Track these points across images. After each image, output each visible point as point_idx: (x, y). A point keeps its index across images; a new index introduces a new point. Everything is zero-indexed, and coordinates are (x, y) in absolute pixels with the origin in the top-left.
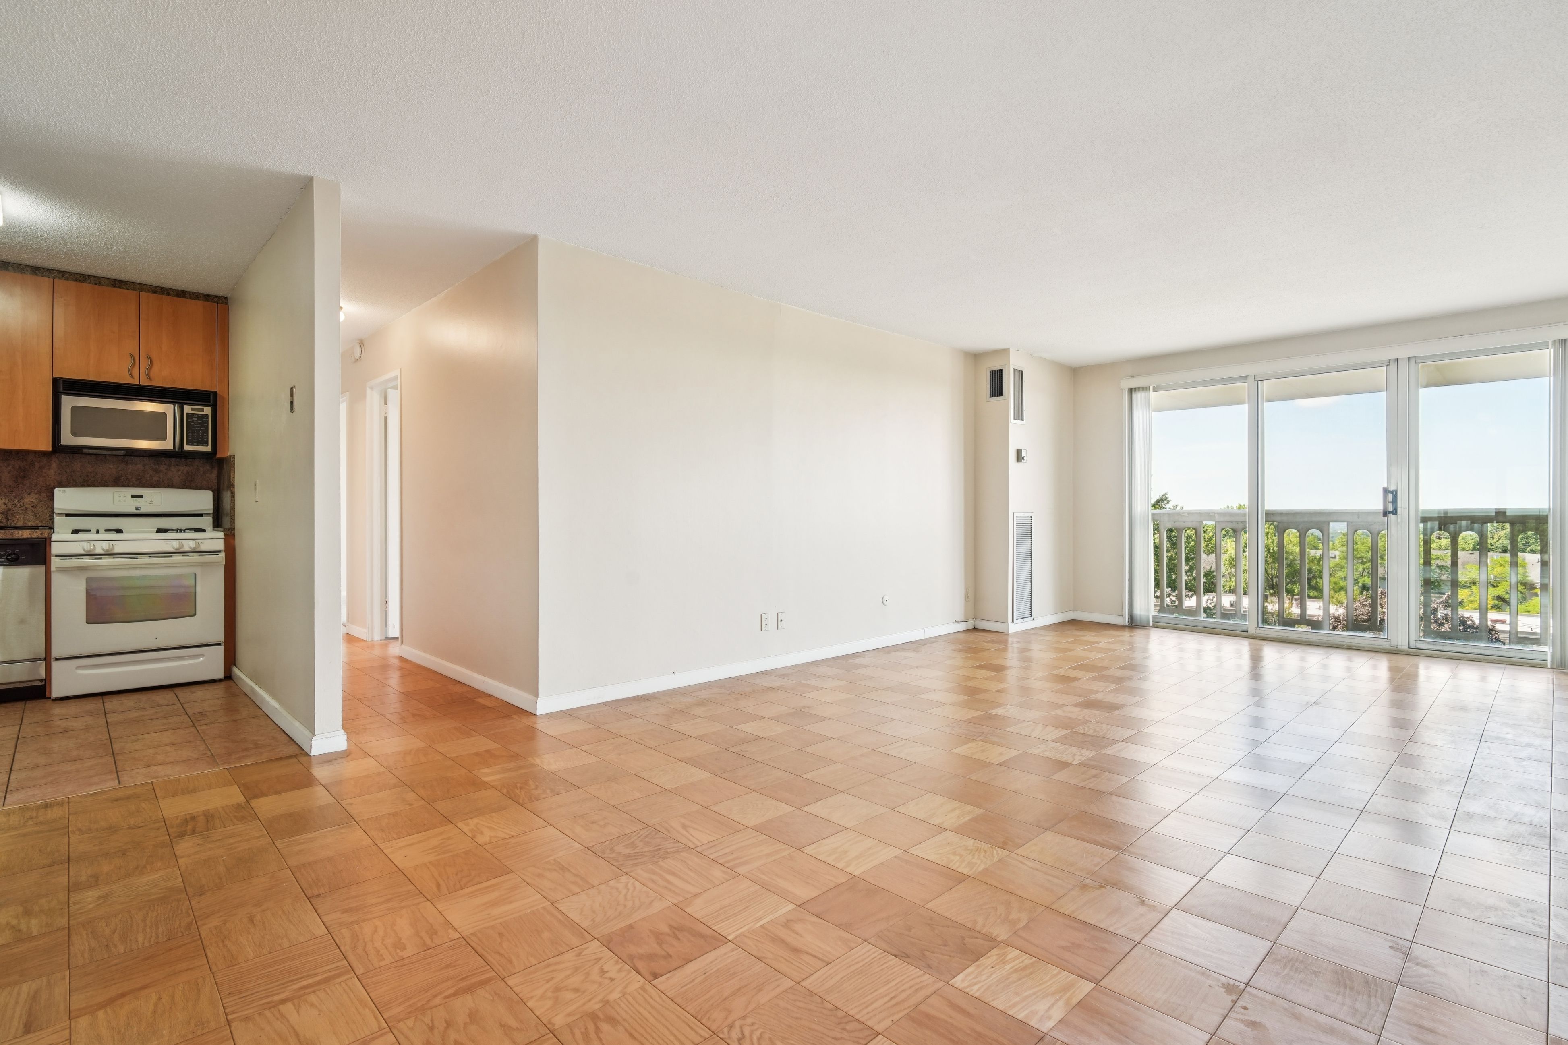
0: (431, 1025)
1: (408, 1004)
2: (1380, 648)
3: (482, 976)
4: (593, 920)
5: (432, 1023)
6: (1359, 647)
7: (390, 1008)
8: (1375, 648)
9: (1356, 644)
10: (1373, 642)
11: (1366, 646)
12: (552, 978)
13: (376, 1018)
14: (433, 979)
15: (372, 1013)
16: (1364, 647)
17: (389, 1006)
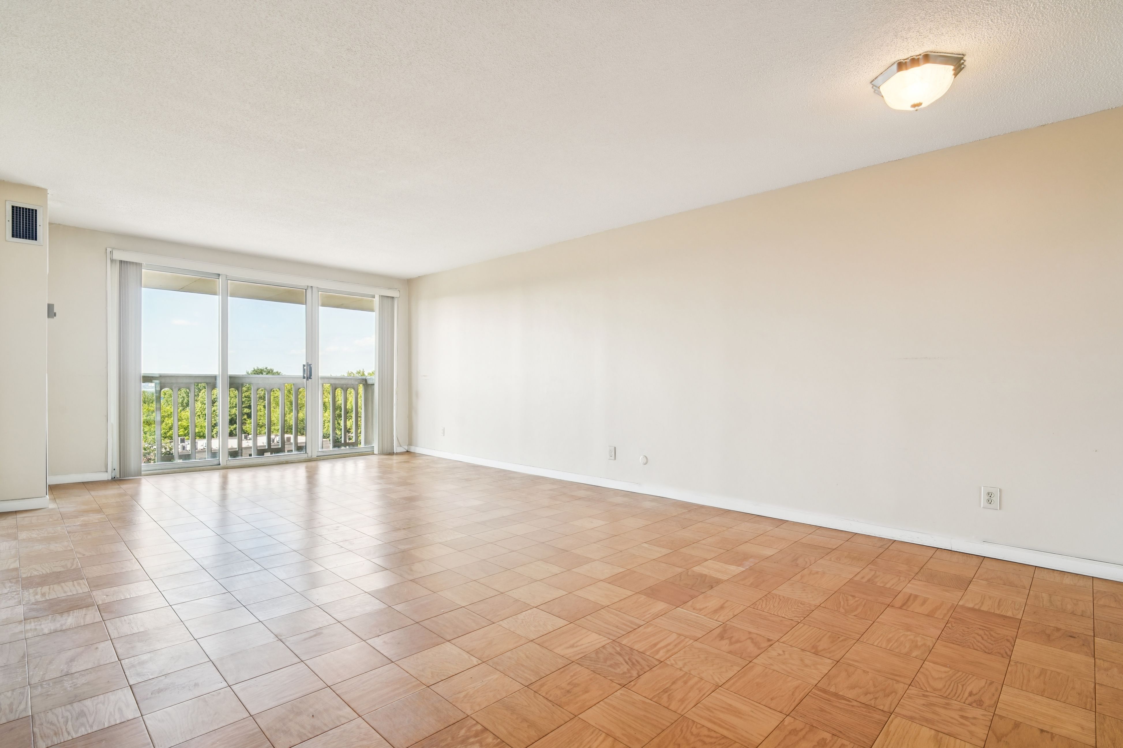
0: (874, 699)
1: (869, 714)
2: (303, 460)
3: (818, 693)
4: (732, 666)
5: (872, 699)
6: (292, 461)
7: (879, 720)
8: (300, 460)
9: (290, 460)
10: (299, 457)
11: (296, 459)
12: (799, 669)
13: (892, 722)
14: (839, 713)
15: (890, 726)
16: (295, 461)
17: (879, 721)
